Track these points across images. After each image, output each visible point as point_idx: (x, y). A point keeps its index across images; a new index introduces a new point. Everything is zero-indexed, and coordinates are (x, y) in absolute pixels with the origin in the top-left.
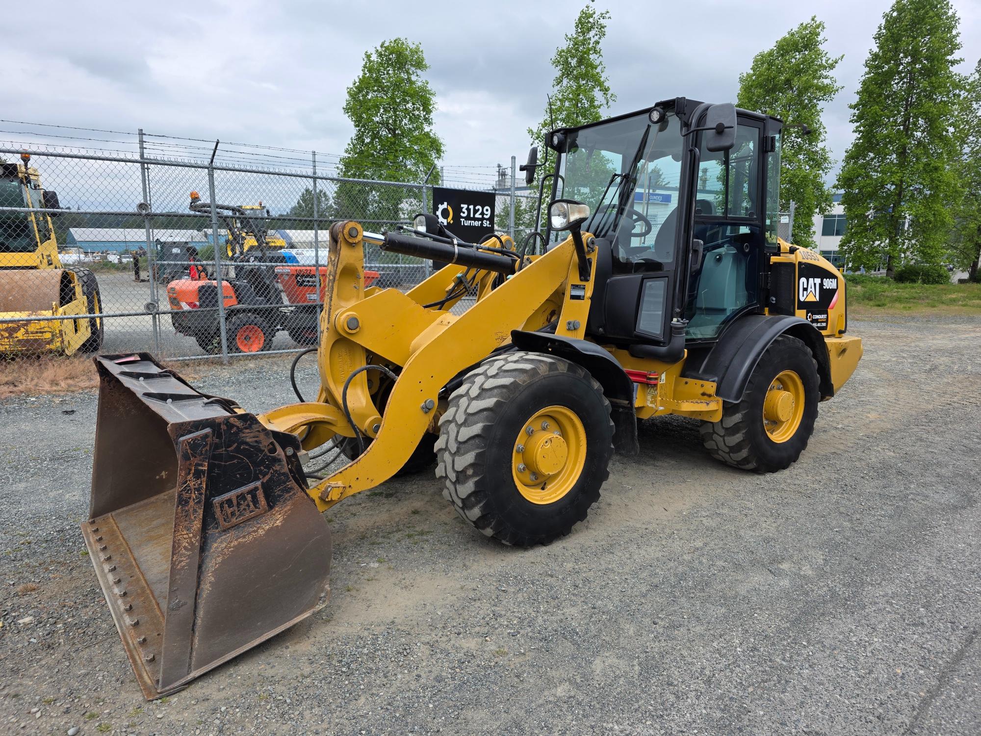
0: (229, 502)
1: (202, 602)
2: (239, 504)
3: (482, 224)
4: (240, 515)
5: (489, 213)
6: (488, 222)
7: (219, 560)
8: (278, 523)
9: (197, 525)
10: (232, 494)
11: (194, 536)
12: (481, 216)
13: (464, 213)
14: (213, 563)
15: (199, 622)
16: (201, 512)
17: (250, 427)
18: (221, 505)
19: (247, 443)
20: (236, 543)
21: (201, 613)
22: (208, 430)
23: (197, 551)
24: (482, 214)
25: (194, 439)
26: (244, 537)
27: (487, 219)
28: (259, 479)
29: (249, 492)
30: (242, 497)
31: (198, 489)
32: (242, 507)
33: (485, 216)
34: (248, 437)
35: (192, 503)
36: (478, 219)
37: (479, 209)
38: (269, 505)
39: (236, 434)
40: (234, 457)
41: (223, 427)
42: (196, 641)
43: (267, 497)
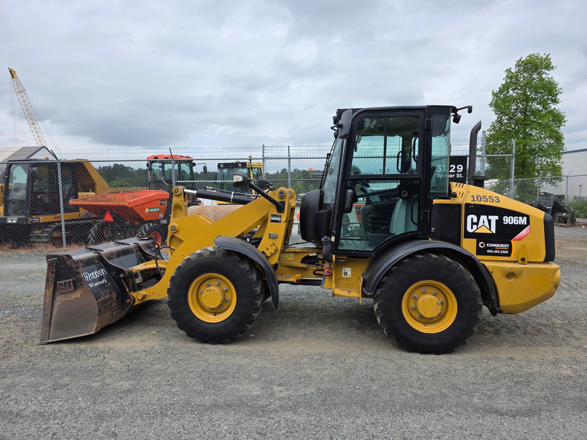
0: (62, 284)
1: (53, 316)
2: (65, 286)
3: (456, 176)
4: (65, 290)
5: (462, 169)
6: (461, 175)
7: (59, 304)
8: (78, 296)
9: (52, 289)
10: (63, 282)
11: (51, 293)
12: (454, 171)
13: (439, 170)
14: (57, 304)
15: (52, 323)
16: (53, 285)
17: (69, 259)
18: (59, 284)
19: (68, 265)
20: (64, 299)
21: (53, 320)
22: (56, 258)
23: (51, 298)
24: (456, 169)
25: (52, 261)
26: (67, 298)
27: (460, 173)
28: (72, 278)
29: (68, 282)
30: (65, 283)
31: (52, 278)
32: (66, 287)
33: (458, 171)
34: (69, 263)
35: (50, 282)
36: (452, 173)
37: (453, 167)
38: (75, 288)
39: (65, 261)
40: (65, 269)
41: (61, 258)
42: (51, 329)
43: (74, 286)
